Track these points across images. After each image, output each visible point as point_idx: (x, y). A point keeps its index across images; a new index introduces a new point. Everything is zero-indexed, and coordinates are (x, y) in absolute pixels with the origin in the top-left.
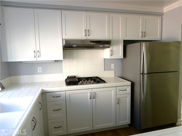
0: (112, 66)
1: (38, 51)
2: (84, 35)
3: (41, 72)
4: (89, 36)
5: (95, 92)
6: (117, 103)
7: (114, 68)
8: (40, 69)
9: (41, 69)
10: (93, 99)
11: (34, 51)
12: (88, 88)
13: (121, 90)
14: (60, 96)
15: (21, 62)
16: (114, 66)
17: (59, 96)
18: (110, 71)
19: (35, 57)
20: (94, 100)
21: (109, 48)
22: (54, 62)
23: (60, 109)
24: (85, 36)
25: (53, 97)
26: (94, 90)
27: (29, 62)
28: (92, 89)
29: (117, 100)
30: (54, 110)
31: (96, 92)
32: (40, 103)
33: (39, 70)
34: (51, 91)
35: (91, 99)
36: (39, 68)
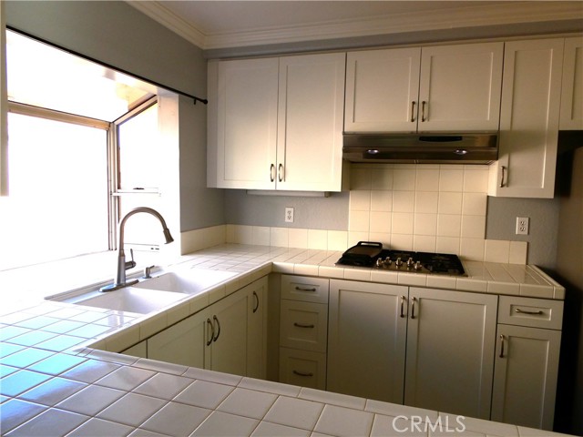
0: (520, 225)
1: (281, 165)
2: (408, 118)
3: (291, 221)
4: (426, 121)
5: (418, 298)
6: (498, 353)
7: (526, 233)
8: (289, 212)
9: (292, 214)
10: (410, 319)
11: (272, 165)
12: (395, 282)
13: (520, 312)
14: (314, 290)
15: (247, 190)
16: (526, 226)
17: (312, 288)
18: (507, 243)
19: (272, 181)
20: (413, 323)
21: (497, 159)
22: (321, 197)
23: (312, 327)
24: (413, 121)
25: (297, 288)
26: (415, 293)
27: (265, 194)
28: (409, 286)
29: (499, 341)
30: (296, 325)
31: (423, 301)
32: (255, 294)
33: (287, 215)
34: (292, 272)
35: (405, 319)
36: (287, 209)
